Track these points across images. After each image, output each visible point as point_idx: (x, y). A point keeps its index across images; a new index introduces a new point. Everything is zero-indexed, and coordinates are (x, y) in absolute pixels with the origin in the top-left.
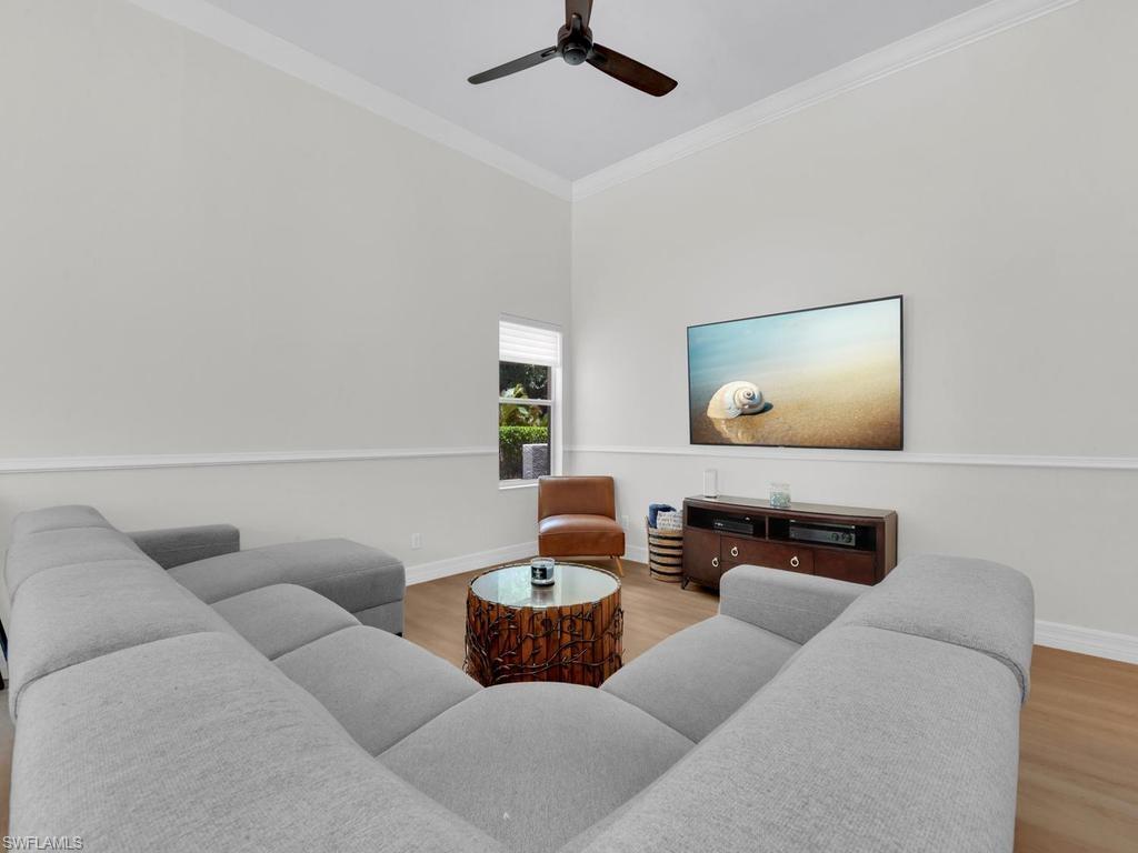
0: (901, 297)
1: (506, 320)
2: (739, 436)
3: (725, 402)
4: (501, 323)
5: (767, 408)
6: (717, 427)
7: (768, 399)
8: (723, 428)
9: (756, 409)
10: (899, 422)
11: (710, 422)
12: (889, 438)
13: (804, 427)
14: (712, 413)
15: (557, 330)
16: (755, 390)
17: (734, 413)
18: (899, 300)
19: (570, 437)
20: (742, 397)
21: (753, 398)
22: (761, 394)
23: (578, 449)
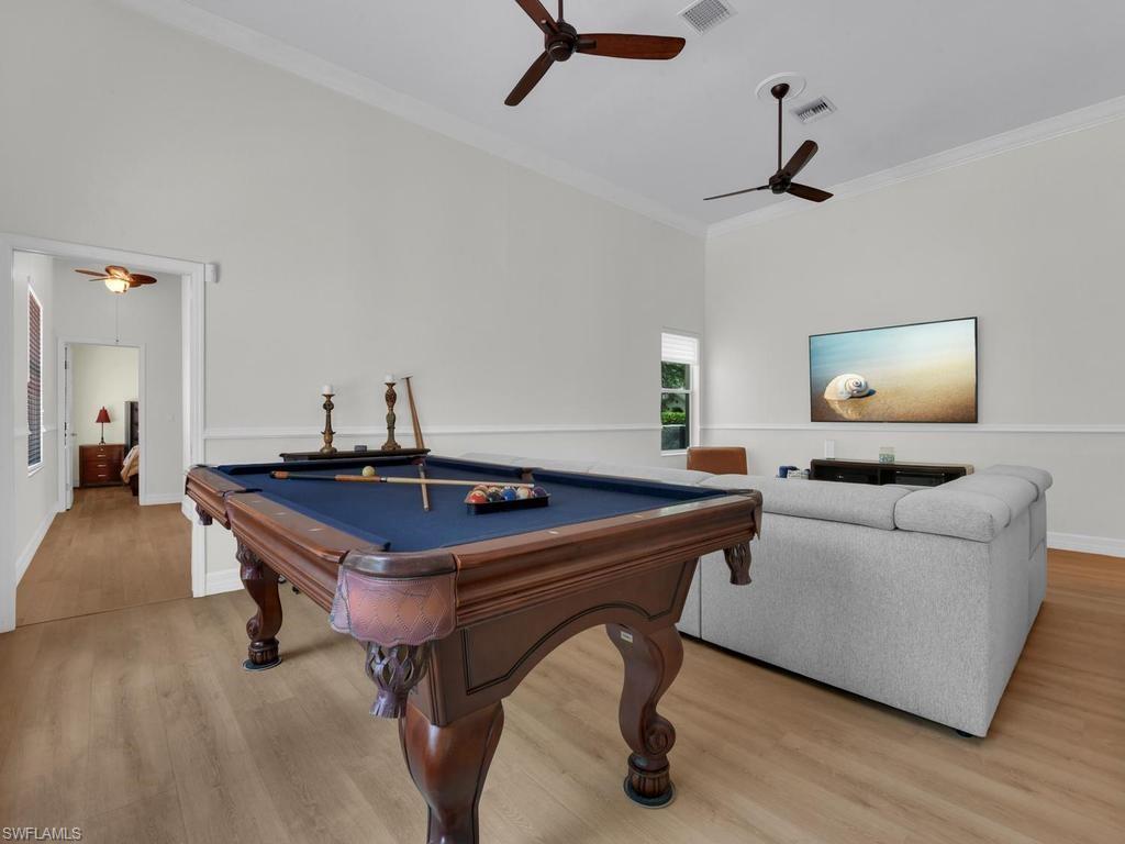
0: (976, 318)
1: (666, 332)
2: (848, 413)
3: (838, 388)
4: (663, 334)
5: (871, 393)
6: (832, 406)
7: (872, 387)
8: (836, 406)
9: (862, 394)
10: (974, 404)
11: (827, 402)
12: (967, 414)
13: (899, 409)
14: (829, 395)
15: (694, 337)
16: (862, 380)
17: (845, 396)
18: (973, 320)
19: (704, 418)
20: (851, 384)
21: (860, 386)
22: (866, 383)
23: (710, 427)
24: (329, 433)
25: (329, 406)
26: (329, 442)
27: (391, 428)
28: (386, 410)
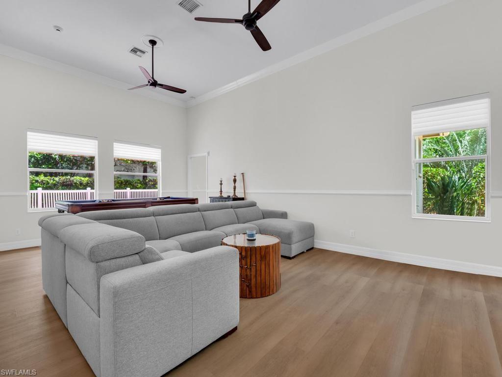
24: (221, 191)
25: (221, 184)
26: (221, 194)
27: (235, 190)
28: (234, 185)
